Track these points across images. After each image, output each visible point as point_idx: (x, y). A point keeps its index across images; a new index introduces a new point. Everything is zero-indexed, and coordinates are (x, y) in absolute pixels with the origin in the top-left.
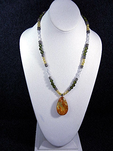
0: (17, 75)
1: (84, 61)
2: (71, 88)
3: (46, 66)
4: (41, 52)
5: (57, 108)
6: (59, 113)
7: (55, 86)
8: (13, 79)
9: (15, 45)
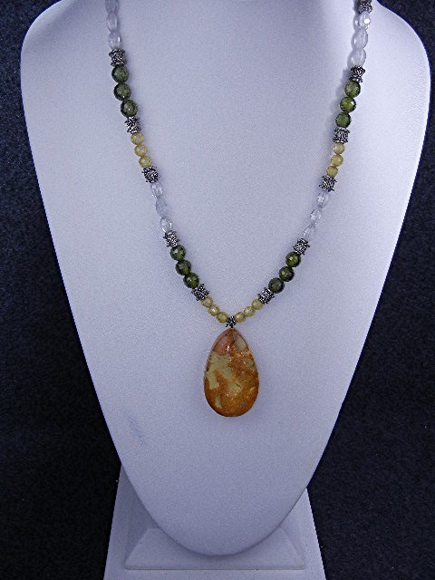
0: (28, 229)
1: (338, 154)
2: (276, 286)
3: (149, 179)
4: (123, 105)
5: (206, 382)
6: (214, 408)
7: (194, 275)
8: (10, 247)
9: (8, 81)
